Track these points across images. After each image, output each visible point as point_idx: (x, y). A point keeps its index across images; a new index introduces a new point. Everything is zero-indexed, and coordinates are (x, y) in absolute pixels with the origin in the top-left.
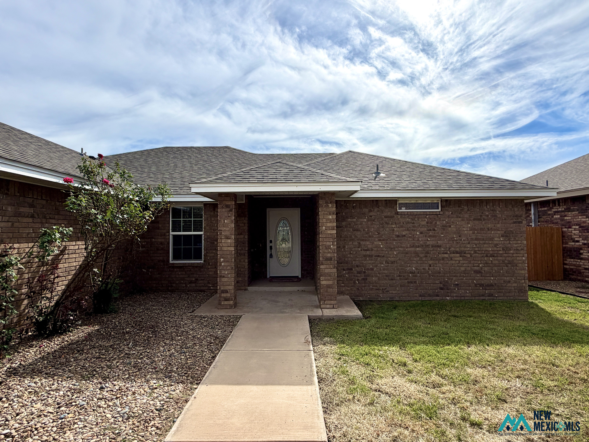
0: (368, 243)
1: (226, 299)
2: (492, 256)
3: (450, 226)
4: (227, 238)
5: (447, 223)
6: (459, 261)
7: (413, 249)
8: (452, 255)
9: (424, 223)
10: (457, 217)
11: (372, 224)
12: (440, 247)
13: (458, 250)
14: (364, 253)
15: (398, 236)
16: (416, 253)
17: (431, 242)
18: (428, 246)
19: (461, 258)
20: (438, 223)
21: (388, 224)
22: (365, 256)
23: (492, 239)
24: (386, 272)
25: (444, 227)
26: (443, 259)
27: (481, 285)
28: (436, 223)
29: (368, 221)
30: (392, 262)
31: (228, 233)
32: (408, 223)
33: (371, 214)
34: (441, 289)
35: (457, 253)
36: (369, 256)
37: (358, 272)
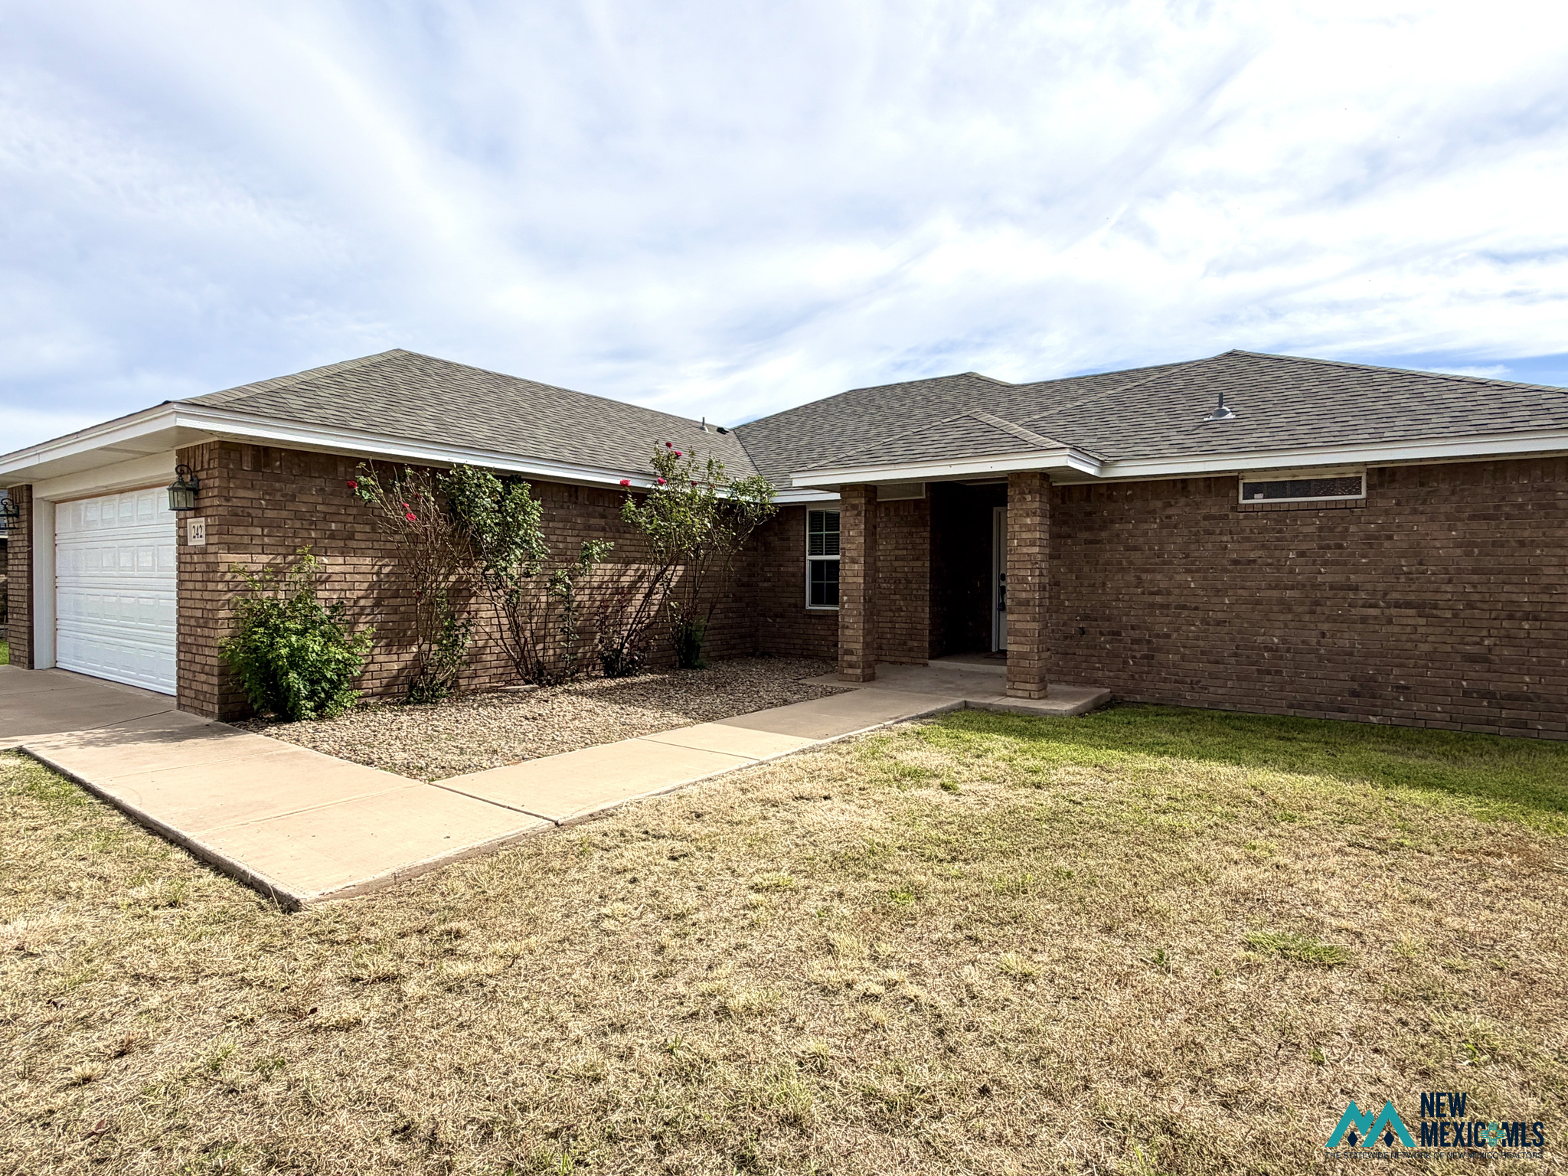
0: (1159, 577)
1: (851, 666)
2: (1532, 617)
3: (1390, 538)
4: (854, 561)
5: (1382, 527)
6: (1415, 627)
7: (1275, 594)
8: (1394, 611)
10: (1415, 512)
11: (1171, 534)
12: (1356, 589)
13: (1412, 597)
14: (1149, 599)
15: (1236, 562)
16: (1281, 601)
17: (1327, 576)
18: (1316, 587)
19: (1422, 621)
20: (1352, 529)
21: (1210, 533)
22: (1152, 606)
23: (1533, 571)
24: (1201, 643)
25: (1370, 540)
26: (1364, 620)
27: (1487, 695)
28: (1346, 530)
29: (1162, 526)
30: (1219, 623)
31: (854, 554)
32: (1263, 530)
34: (1354, 694)
35: (1409, 605)
36: (1162, 606)
37: (1134, 641)
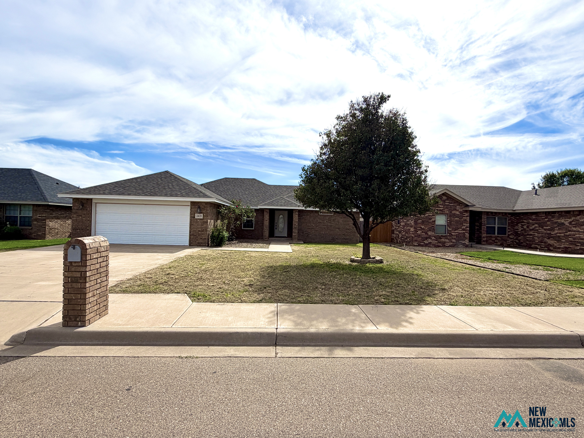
0: (309, 224)
1: (266, 238)
2: (348, 230)
3: (336, 220)
4: (266, 221)
5: (335, 218)
6: (338, 231)
7: (323, 227)
9: (327, 218)
10: (338, 217)
11: (311, 218)
12: (332, 226)
14: (307, 227)
15: (319, 222)
16: (324, 228)
17: (329, 224)
18: (328, 226)
21: (316, 218)
22: (308, 228)
23: (349, 224)
24: (314, 233)
25: (334, 220)
26: (333, 230)
27: (345, 239)
28: (331, 218)
29: (309, 217)
30: (317, 231)
31: (267, 220)
32: (322, 218)
33: (311, 215)
34: (332, 239)
35: (337, 228)
36: (309, 228)
37: (306, 233)
